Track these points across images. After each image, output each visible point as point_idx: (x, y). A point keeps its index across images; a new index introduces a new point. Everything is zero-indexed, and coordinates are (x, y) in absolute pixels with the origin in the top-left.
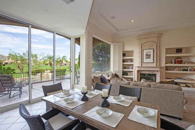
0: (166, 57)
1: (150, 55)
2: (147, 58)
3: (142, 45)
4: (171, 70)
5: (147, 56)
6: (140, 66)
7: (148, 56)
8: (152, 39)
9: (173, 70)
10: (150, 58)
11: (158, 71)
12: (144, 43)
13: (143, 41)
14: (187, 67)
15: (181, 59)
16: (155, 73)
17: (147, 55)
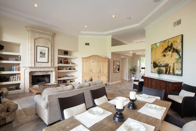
0: (58, 57)
1: (45, 53)
2: (41, 57)
3: (35, 40)
4: (61, 70)
5: (41, 55)
6: (33, 66)
7: (43, 54)
8: (47, 37)
9: (62, 70)
10: (45, 57)
11: (52, 71)
12: (38, 38)
13: (37, 36)
14: (71, 67)
15: (67, 60)
16: (49, 73)
17: (41, 53)
